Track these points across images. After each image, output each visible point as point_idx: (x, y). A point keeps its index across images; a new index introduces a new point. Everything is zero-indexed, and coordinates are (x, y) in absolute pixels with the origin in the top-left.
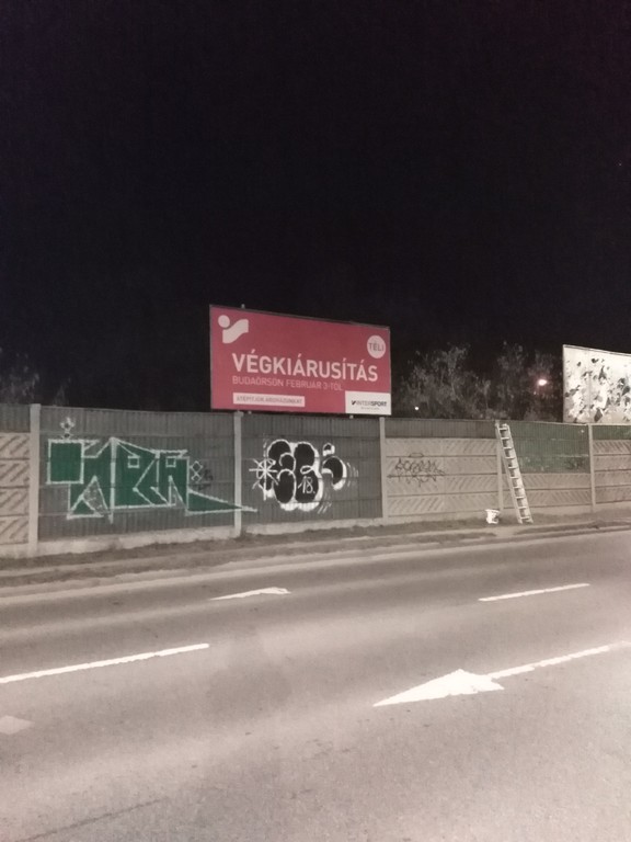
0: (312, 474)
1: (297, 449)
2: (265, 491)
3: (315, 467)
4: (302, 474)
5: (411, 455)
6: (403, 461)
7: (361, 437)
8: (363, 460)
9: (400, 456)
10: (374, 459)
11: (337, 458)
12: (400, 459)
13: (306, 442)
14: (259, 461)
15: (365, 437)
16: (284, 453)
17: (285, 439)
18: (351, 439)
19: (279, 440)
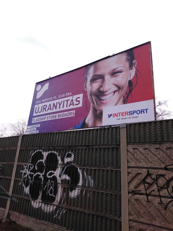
0: (55, 178)
1: (47, 157)
2: (25, 188)
3: (57, 173)
4: (48, 178)
5: (167, 167)
6: (153, 174)
7: (99, 145)
8: (99, 170)
9: (149, 167)
10: (113, 169)
11: (75, 165)
12: (148, 171)
13: (54, 151)
14: (25, 165)
15: (103, 145)
16: (40, 160)
17: (41, 150)
18: (89, 148)
19: (38, 150)
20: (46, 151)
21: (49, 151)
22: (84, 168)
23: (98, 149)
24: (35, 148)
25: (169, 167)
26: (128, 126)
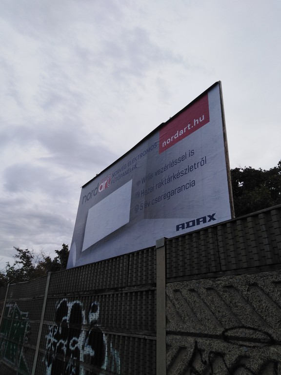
0: (77, 352)
1: (72, 310)
2: (47, 367)
3: (81, 339)
4: (70, 350)
5: (226, 334)
6: (204, 350)
7: (130, 286)
8: (129, 338)
9: (198, 332)
10: (146, 337)
11: (100, 328)
12: (196, 342)
13: (79, 300)
14: (51, 326)
15: (134, 286)
16: (64, 316)
17: (67, 298)
18: (117, 293)
19: (63, 300)
20: (71, 302)
21: (74, 301)
22: (111, 333)
23: (129, 294)
24: (60, 295)
25: (229, 333)
26: (167, 243)
